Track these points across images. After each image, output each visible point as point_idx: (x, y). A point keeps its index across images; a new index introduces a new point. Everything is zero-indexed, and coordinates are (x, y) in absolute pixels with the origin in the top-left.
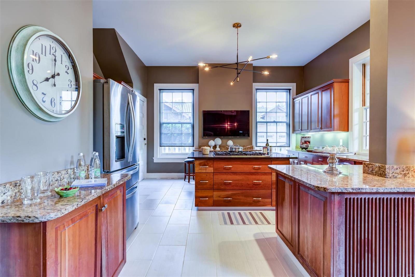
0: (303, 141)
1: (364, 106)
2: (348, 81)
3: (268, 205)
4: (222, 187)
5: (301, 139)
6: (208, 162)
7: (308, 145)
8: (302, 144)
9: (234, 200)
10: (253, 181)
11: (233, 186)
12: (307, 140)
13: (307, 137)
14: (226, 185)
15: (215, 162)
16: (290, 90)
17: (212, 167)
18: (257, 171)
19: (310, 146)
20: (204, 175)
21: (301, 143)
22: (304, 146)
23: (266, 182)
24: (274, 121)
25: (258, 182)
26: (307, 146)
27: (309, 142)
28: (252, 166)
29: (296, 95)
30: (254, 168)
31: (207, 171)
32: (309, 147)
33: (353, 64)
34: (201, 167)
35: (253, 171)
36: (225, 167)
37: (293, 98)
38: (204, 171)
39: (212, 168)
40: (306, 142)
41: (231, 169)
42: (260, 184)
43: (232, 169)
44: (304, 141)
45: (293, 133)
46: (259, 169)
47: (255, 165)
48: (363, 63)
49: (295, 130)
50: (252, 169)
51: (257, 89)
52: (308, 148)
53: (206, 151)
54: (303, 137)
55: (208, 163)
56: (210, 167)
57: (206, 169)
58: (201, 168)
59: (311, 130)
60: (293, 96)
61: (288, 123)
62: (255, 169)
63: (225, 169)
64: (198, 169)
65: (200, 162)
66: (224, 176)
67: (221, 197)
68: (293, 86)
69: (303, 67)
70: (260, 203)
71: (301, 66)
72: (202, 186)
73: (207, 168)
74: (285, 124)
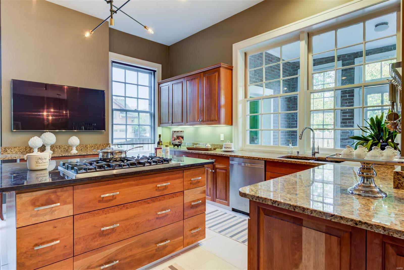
0: (175, 136)
1: (246, 98)
2: (232, 68)
3: (179, 247)
4: (97, 243)
5: (173, 134)
6: (59, 194)
7: (181, 141)
8: (174, 140)
9: (122, 262)
10: (156, 212)
11: (120, 232)
12: (179, 134)
13: (179, 131)
14: (105, 235)
15: (78, 189)
16: (155, 71)
17: (69, 203)
18: (163, 192)
19: (183, 141)
20: (47, 229)
21: (172, 138)
22: (177, 142)
23: (177, 208)
24: (135, 110)
25: (164, 212)
26: (180, 143)
27: (183, 138)
28: (153, 185)
29: (162, 80)
30: (158, 189)
31: (57, 215)
32: (182, 143)
33: (238, 50)
34: (36, 209)
35: (157, 194)
36: (102, 196)
37: (158, 83)
38: (48, 218)
39: (71, 206)
40: (178, 137)
41: (115, 198)
42: (168, 215)
43: (118, 198)
44: (177, 136)
45: (159, 126)
46: (166, 187)
47: (159, 182)
48: (245, 51)
49: (161, 122)
50: (155, 189)
51: (113, 62)
52: (182, 145)
53: (40, 161)
54: (175, 132)
55: (57, 196)
56: (65, 203)
57: (52, 211)
58: (38, 210)
59: (187, 123)
60: (158, 81)
61: (152, 114)
62: (160, 191)
63: (102, 200)
64: (29, 216)
65: (33, 197)
66: (101, 217)
67: (93, 266)
68: (158, 67)
69: (169, 47)
70: (168, 247)
71: (166, 45)
72: (40, 259)
73: (54, 209)
74: (148, 114)
